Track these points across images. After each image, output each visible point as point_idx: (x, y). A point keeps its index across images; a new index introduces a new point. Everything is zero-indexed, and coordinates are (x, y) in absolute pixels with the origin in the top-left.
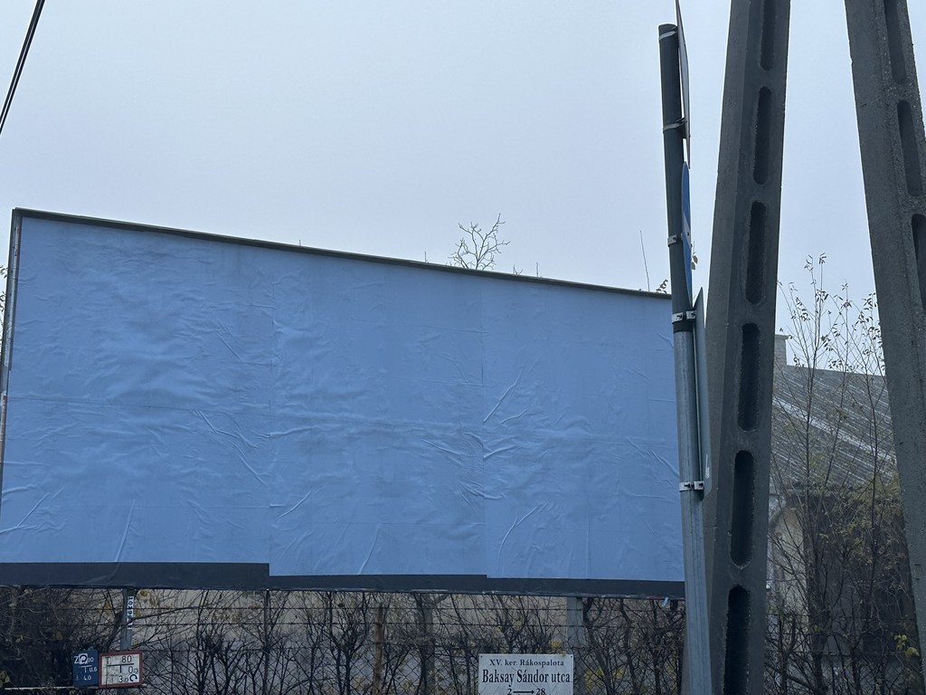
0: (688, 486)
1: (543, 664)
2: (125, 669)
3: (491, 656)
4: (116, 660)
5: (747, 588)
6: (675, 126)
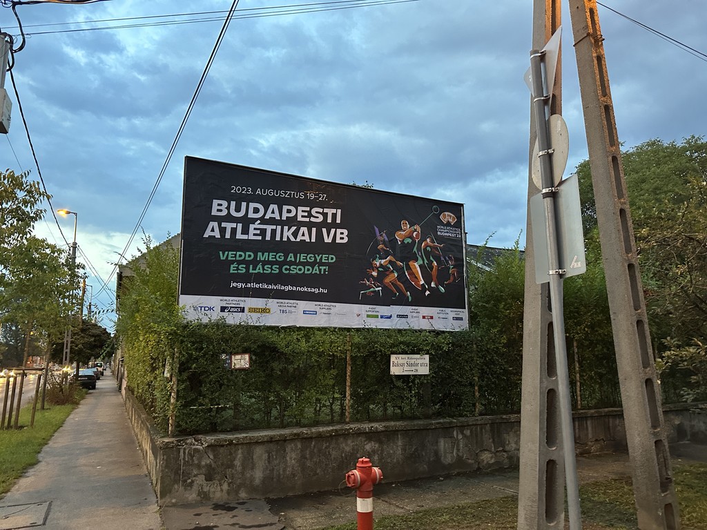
1: (417, 359)
2: (242, 361)
3: (396, 356)
4: (238, 357)
6: (542, 98)
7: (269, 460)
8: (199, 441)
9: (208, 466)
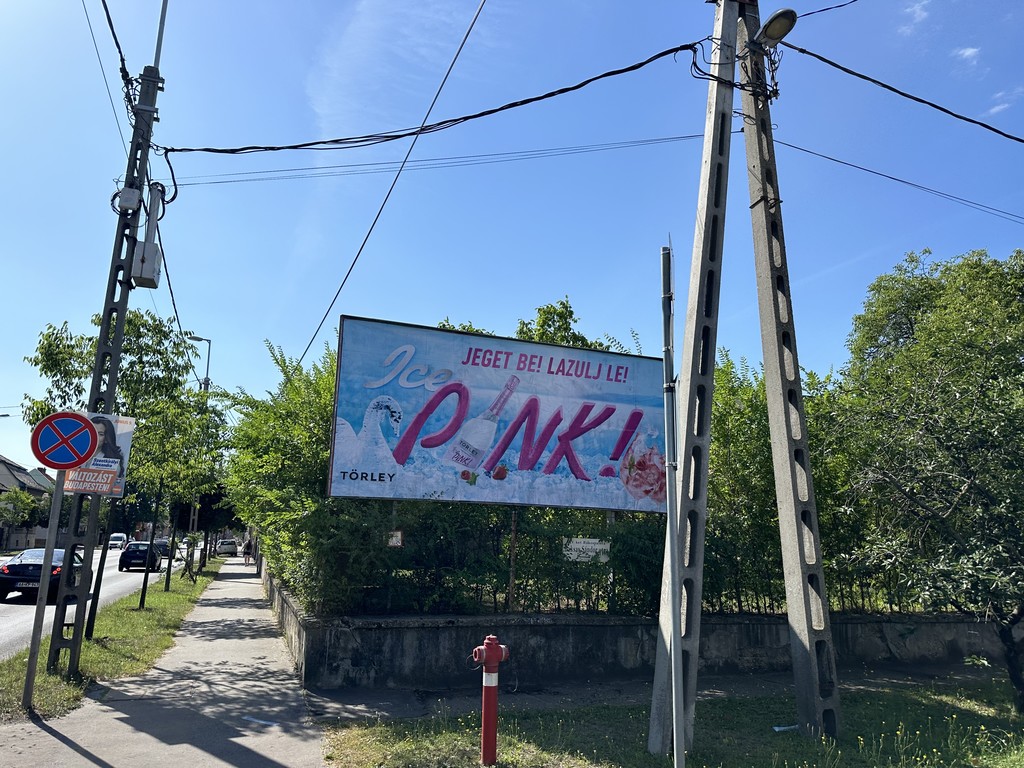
0: (670, 464)
1: (594, 544)
2: (394, 539)
5: (697, 510)
6: (668, 296)
7: (420, 648)
8: (346, 623)
9: (355, 650)
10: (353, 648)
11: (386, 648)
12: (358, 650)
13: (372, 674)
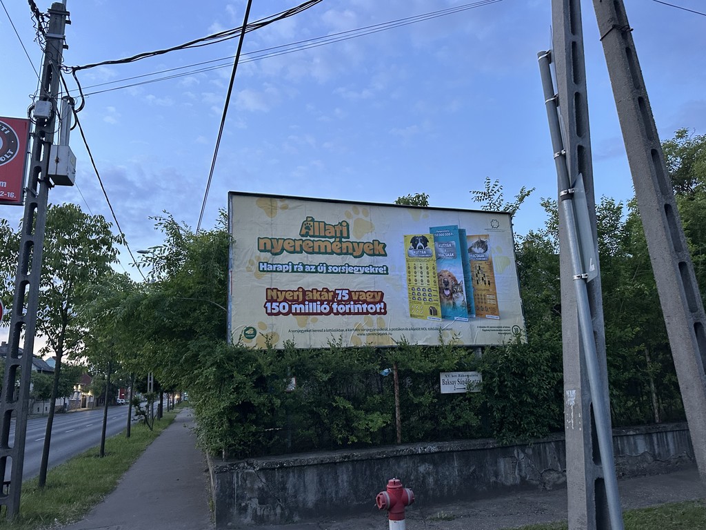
0: (579, 277)
1: (469, 376)
3: (446, 373)
6: (552, 99)
7: (321, 482)
8: (251, 465)
9: (261, 490)
10: (259, 488)
11: (289, 486)
12: (263, 489)
13: (278, 510)
